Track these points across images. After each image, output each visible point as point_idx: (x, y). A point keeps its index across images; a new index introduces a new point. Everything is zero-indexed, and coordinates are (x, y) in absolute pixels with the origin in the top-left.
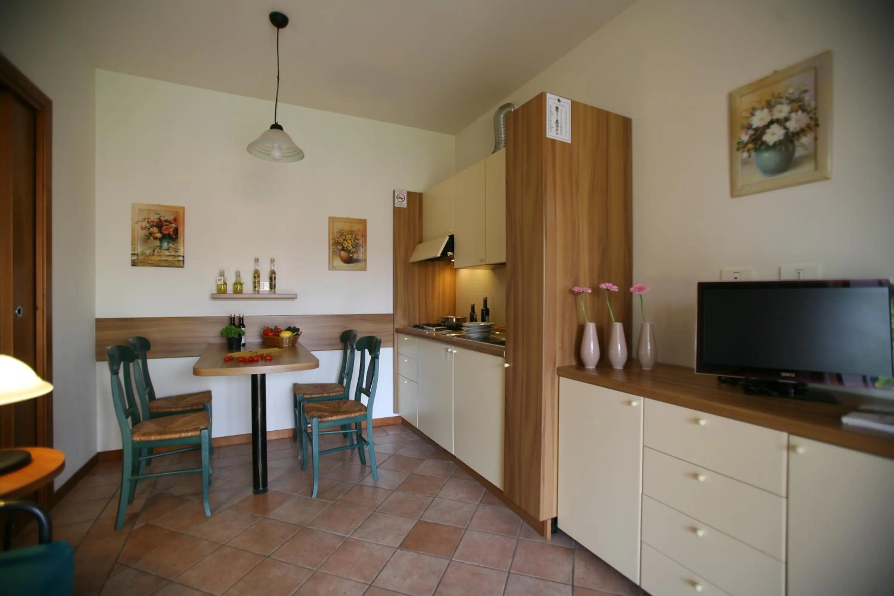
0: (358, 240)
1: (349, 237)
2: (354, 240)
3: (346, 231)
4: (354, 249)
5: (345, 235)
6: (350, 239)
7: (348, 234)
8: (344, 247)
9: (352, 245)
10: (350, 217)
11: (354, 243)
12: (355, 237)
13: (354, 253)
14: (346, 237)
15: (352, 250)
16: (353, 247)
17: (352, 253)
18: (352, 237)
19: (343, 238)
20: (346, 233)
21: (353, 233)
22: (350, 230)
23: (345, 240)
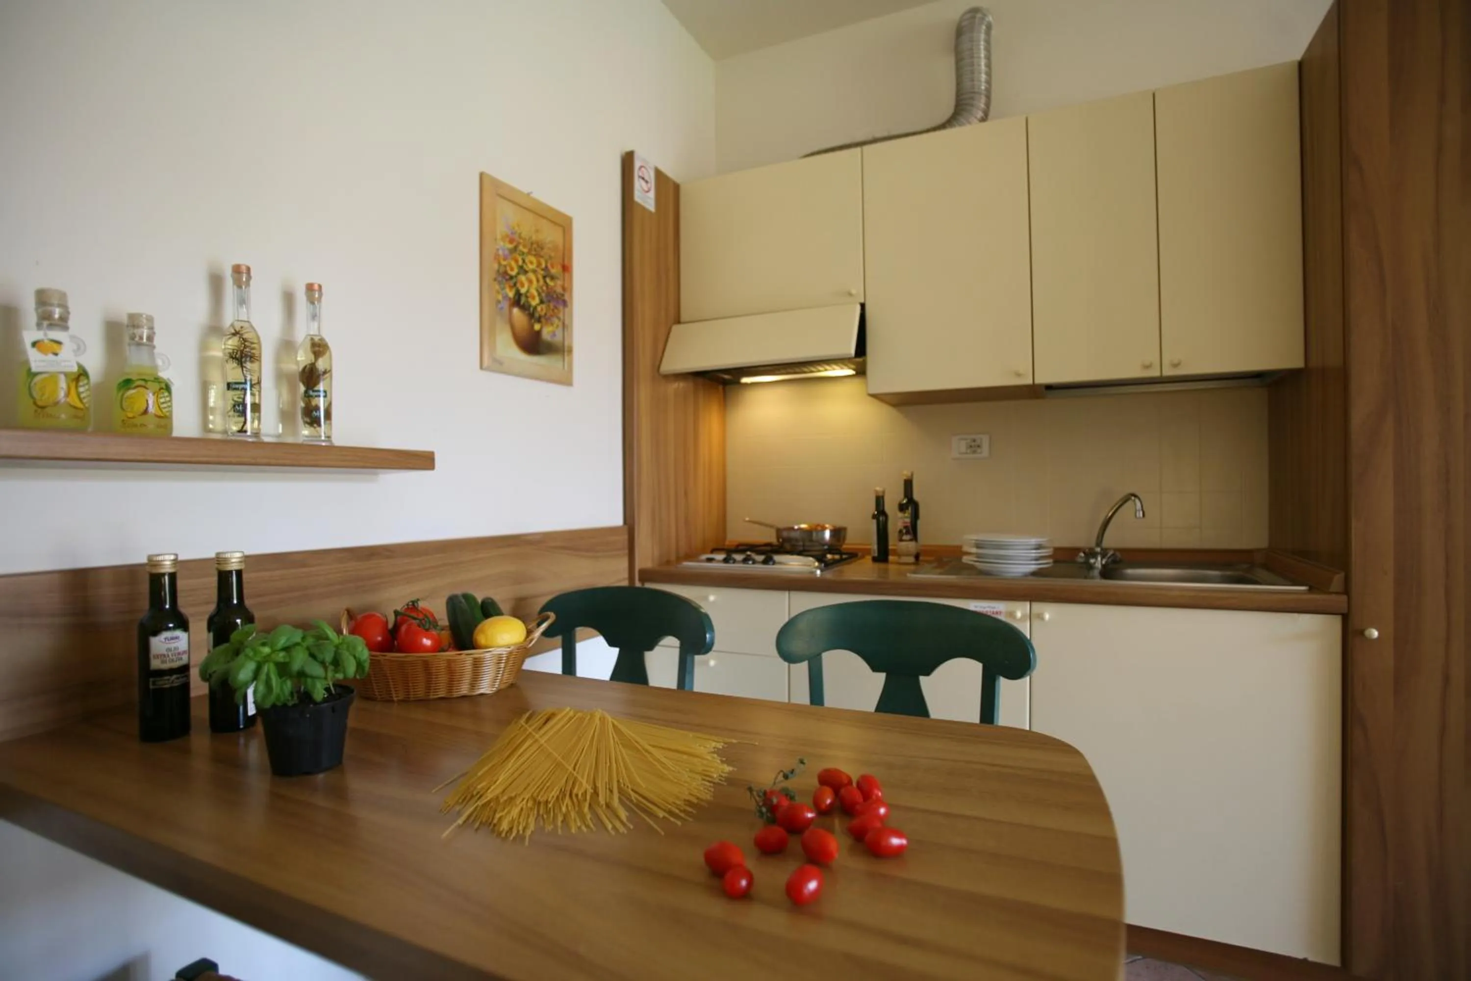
0: (553, 278)
1: (532, 263)
2: (544, 277)
3: (524, 239)
4: (544, 306)
5: (523, 253)
6: (534, 271)
7: (529, 253)
8: (518, 294)
9: (539, 294)
10: (534, 195)
11: (544, 288)
12: (546, 267)
13: (543, 320)
14: (524, 261)
15: (539, 308)
16: (542, 302)
17: (539, 320)
18: (539, 265)
19: (516, 261)
20: (524, 246)
21: (542, 253)
22: (534, 238)
23: (523, 270)
